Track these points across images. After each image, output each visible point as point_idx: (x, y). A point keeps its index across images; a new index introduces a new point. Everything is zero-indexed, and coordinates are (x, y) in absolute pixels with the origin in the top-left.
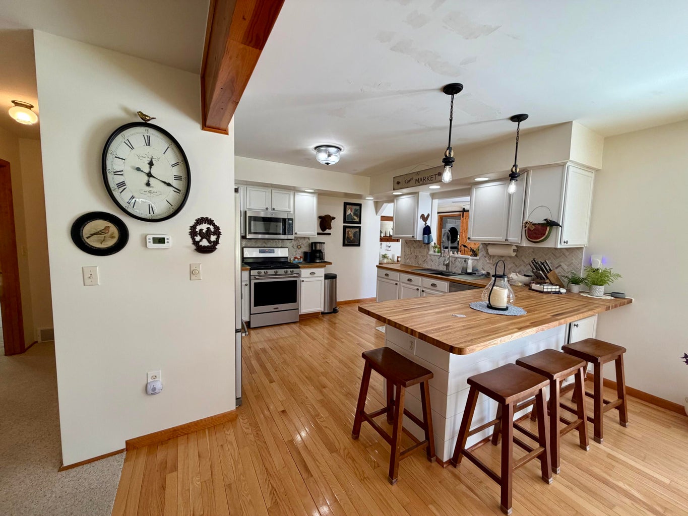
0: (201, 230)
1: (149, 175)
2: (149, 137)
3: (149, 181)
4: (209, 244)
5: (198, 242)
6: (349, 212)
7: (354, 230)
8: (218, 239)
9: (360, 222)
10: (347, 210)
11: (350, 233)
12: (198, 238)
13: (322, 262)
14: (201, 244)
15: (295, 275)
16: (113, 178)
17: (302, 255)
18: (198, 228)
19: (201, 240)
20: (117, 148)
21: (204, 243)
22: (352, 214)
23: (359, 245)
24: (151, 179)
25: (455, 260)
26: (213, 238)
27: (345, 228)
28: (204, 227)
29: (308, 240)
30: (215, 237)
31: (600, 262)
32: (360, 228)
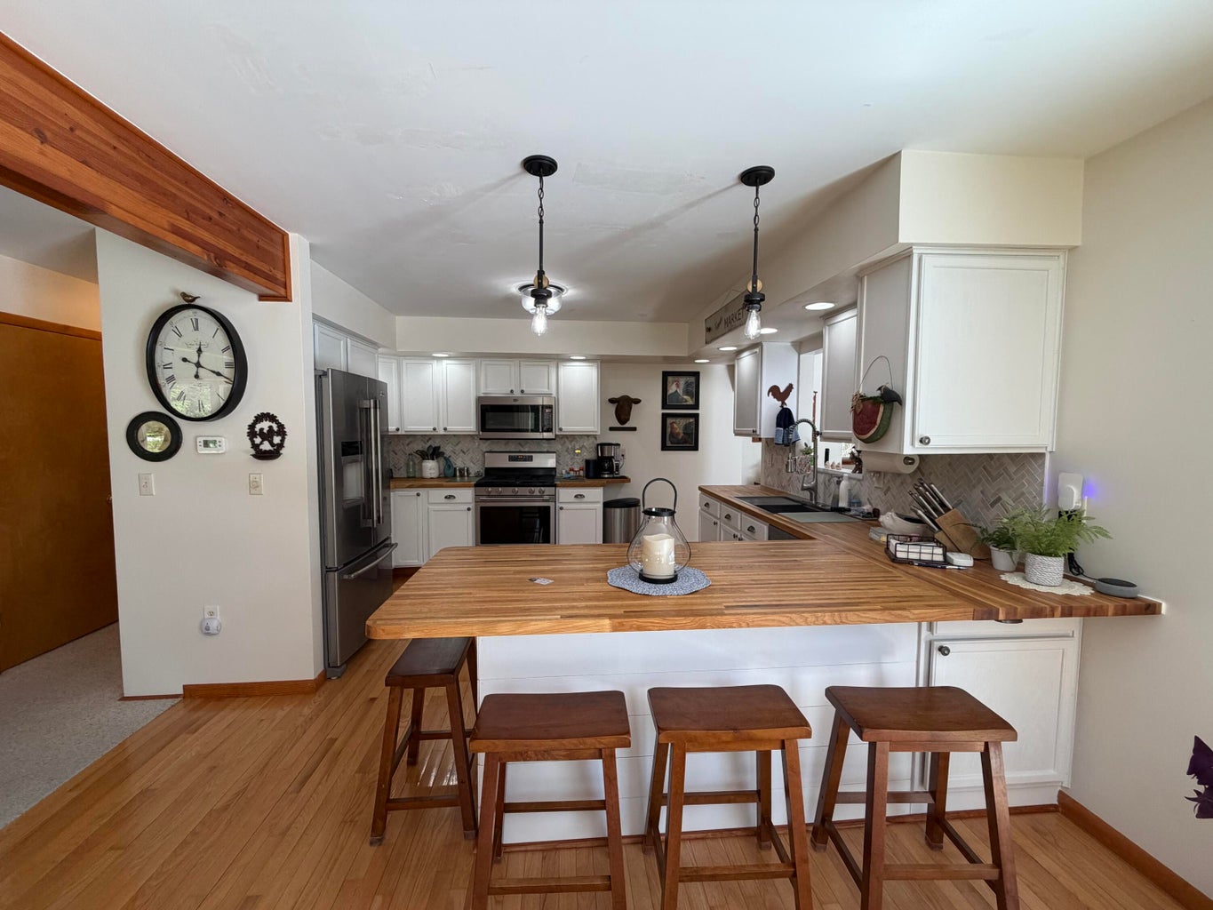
0: (261, 430)
1: (198, 365)
2: (197, 320)
3: (197, 372)
4: (272, 449)
5: (258, 446)
6: (672, 389)
7: (683, 422)
8: (283, 440)
9: (696, 406)
10: (669, 385)
11: (675, 425)
12: (258, 440)
13: (614, 478)
14: (262, 447)
15: (547, 498)
16: (162, 373)
17: (583, 465)
18: (258, 427)
19: (261, 443)
20: (166, 338)
21: (266, 446)
22: (680, 391)
23: (695, 448)
24: (200, 369)
25: (829, 481)
26: (277, 440)
27: (665, 417)
28: (265, 425)
29: (593, 439)
30: (279, 438)
31: (1076, 493)
32: (696, 416)
